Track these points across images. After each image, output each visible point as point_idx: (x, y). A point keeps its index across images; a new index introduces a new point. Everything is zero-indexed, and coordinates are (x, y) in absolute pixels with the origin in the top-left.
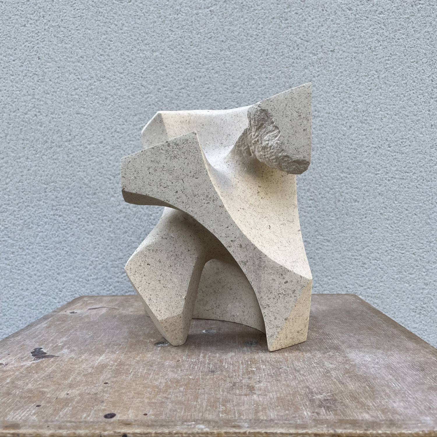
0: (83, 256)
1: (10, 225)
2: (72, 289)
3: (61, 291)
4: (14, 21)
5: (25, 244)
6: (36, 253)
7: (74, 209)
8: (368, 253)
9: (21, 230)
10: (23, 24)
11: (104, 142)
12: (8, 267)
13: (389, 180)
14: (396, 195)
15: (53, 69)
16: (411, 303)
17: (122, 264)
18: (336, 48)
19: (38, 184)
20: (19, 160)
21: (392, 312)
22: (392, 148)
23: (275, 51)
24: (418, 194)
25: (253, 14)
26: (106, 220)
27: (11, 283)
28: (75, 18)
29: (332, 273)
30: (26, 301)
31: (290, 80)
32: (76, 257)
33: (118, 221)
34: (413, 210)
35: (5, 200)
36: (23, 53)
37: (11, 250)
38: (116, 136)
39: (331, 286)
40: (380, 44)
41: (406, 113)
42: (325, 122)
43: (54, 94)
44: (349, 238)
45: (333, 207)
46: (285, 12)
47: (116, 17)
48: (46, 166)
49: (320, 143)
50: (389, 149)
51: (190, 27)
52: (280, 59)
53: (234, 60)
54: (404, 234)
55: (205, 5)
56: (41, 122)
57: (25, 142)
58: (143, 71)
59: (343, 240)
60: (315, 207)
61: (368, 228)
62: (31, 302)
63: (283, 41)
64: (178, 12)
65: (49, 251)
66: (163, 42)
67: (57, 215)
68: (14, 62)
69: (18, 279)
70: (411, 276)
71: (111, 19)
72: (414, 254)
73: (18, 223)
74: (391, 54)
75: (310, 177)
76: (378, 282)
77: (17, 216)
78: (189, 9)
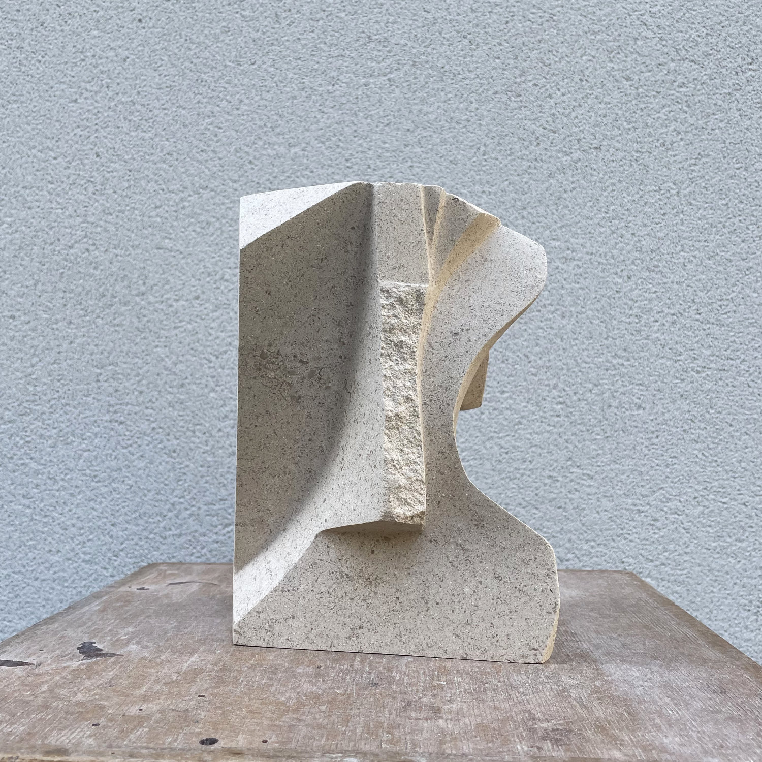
0: (157, 494)
1: (34, 437)
2: (136, 553)
3: (116, 556)
4: (57, 93)
5: (59, 472)
6: (77, 487)
7: (147, 412)
8: (661, 501)
9: (53, 446)
10: (74, 98)
11: (202, 296)
12: (27, 511)
13: (698, 372)
14: (711, 398)
15: (121, 173)
16: (742, 593)
17: (225, 510)
18: (605, 143)
19: (85, 366)
20: (55, 326)
21: (707, 610)
22: (703, 315)
23: (498, 148)
24: (750, 398)
25: (461, 86)
26: (199, 430)
27: (31, 539)
28: (160, 89)
29: (598, 536)
30: (55, 573)
31: (523, 197)
32: (145, 496)
33: (221, 434)
34: (741, 425)
35: (29, 395)
36: (71, 146)
37: (35, 481)
38: (222, 287)
39: (595, 559)
40: (680, 137)
41: (728, 256)
42: (585, 268)
43: (121, 214)
44: (628, 474)
45: (600, 417)
46: (516, 83)
47: (230, 89)
48: (101, 338)
49: (575, 304)
50: (698, 317)
51: (354, 106)
52: (506, 162)
53: (427, 161)
54: (727, 468)
55: (380, 69)
56: (97, 262)
57: (68, 295)
58: (272, 179)
59: (616, 476)
60: (568, 416)
61: (662, 455)
62: (65, 574)
63: (511, 130)
64: (334, 82)
65: (99, 484)
66: (307, 130)
67: (116, 421)
68: (55, 161)
69: (43, 533)
70: (739, 544)
71: (221, 92)
72: (744, 504)
73: (48, 434)
74: (699, 154)
75: (559, 363)
76: (680, 554)
77: (46, 422)
78: (352, 76)
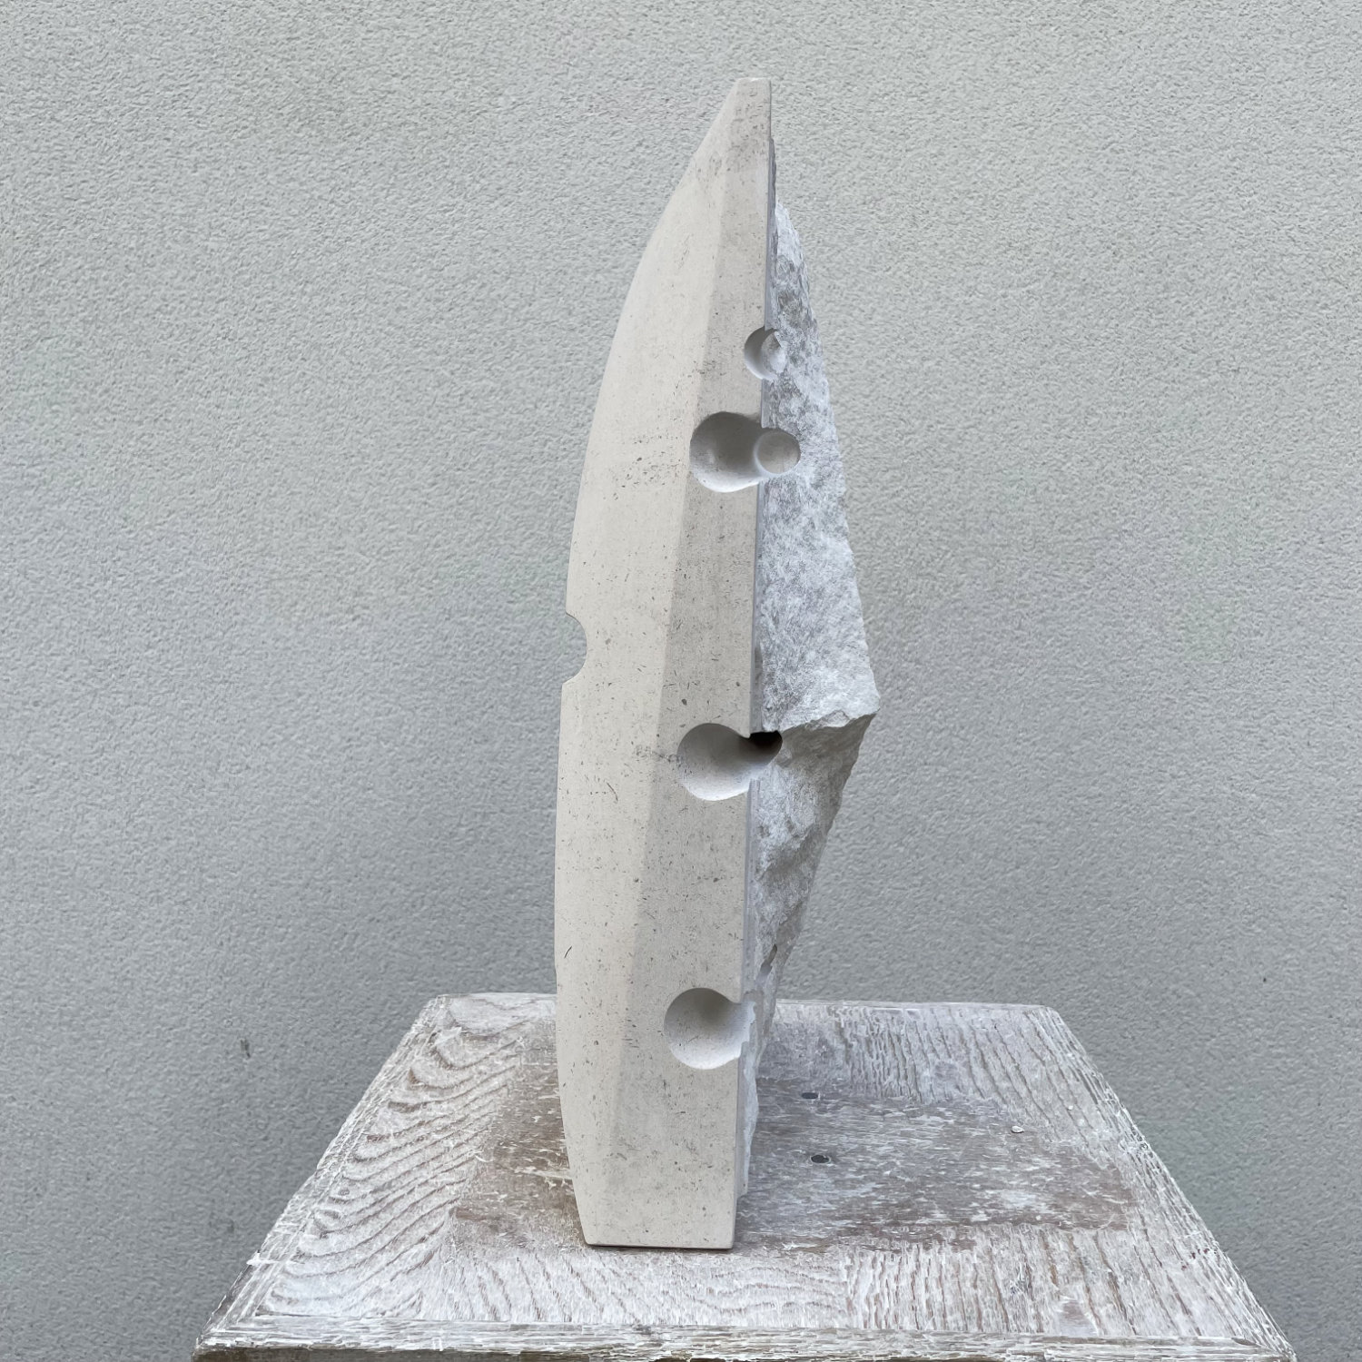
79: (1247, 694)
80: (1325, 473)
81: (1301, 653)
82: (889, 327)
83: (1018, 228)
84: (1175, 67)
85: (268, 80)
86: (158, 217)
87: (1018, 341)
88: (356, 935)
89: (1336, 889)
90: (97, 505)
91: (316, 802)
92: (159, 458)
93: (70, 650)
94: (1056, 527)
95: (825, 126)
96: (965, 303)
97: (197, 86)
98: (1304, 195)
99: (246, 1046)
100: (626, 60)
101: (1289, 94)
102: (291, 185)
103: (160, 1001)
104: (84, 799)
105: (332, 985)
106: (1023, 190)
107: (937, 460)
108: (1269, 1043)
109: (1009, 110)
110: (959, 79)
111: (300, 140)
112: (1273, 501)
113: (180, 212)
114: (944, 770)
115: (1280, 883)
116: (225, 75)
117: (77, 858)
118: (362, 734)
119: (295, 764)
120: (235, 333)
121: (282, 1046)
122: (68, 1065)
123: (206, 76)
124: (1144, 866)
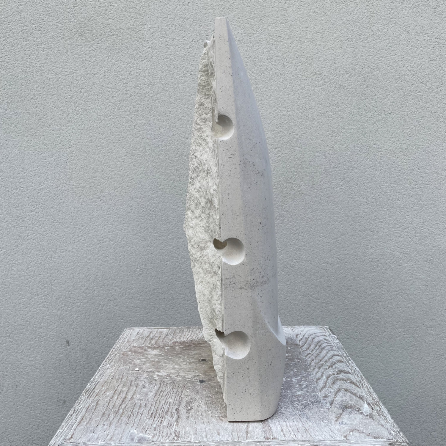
79: (395, 220)
80: (420, 147)
81: (412, 206)
82: (276, 101)
83: (318, 67)
84: (369, 13)
85: (67, 21)
86: (31, 67)
87: (319, 105)
88: (104, 305)
89: (425, 283)
90: (13, 164)
91: (89, 261)
92: (34, 148)
93: (5, 212)
94: (332, 166)
95: (254, 34)
96: (301, 93)
97: (43, 23)
98: (412, 55)
99: (68, 342)
100: (187, 13)
101: (407, 22)
102: (76, 56)
103: (39, 328)
104: (12, 262)
105: (96, 321)
106: (319, 55)
107: (293, 145)
108: (404, 333)
109: (314, 28)
110: (298, 18)
111: (78, 41)
112: (403, 157)
113: (38, 65)
114: (297, 247)
115: (407, 281)
116: (53, 19)
117: (10, 281)
118: (104, 239)
119: (82, 249)
120: (58, 106)
121: (80, 342)
122: (8, 350)
123: (46, 20)
124: (362, 277)
